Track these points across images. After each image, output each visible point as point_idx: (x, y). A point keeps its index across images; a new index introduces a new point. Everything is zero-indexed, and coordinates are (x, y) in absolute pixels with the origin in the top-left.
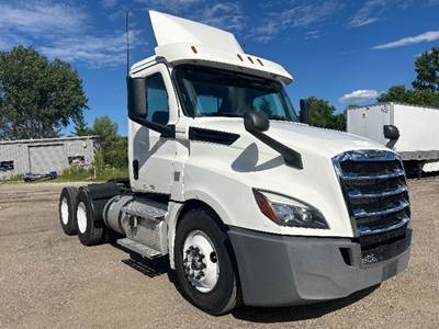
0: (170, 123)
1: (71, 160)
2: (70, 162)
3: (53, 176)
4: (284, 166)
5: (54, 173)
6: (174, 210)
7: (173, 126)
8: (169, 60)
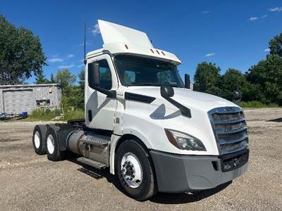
0: (113, 89)
1: (38, 102)
2: (38, 104)
3: (24, 116)
4: (181, 116)
5: (26, 113)
6: (114, 140)
7: (115, 92)
8: (112, 53)
